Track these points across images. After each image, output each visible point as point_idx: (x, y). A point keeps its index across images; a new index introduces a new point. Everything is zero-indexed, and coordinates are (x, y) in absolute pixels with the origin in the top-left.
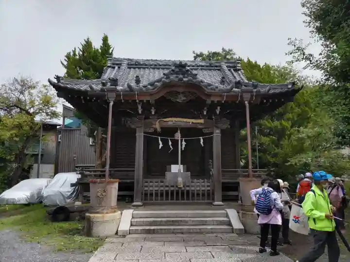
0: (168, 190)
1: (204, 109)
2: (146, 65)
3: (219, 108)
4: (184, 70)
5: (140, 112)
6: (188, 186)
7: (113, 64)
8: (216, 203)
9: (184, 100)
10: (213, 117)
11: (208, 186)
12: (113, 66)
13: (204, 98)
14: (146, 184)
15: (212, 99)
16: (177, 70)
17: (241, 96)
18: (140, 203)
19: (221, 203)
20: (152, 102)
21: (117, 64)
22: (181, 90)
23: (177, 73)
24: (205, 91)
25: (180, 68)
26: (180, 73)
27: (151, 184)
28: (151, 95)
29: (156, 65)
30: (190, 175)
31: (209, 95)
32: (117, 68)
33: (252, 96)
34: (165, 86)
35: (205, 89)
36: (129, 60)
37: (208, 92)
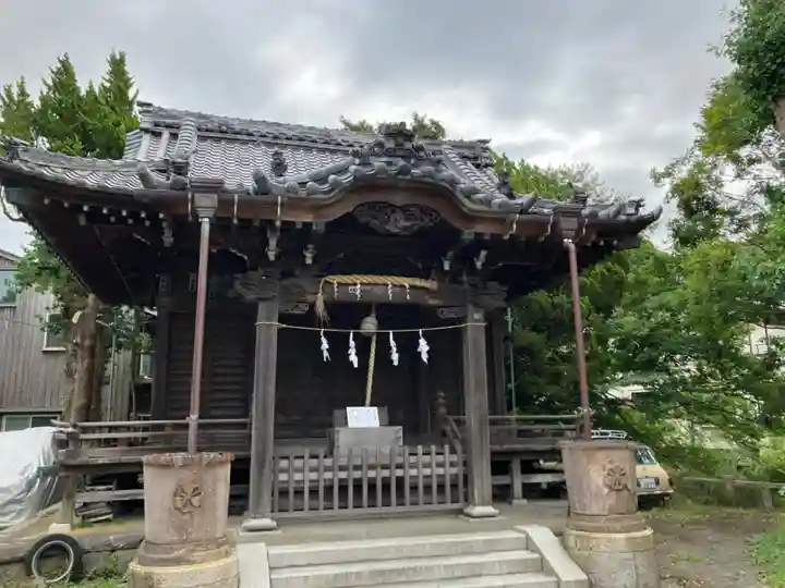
0: (346, 480)
1: (445, 255)
2: (250, 134)
3: (483, 253)
4: (408, 145)
5: (272, 256)
6: (399, 466)
7: (156, 125)
8: (478, 510)
9: (405, 228)
10: (465, 278)
11: (452, 464)
12: (158, 129)
13: (457, 224)
14: (284, 464)
15: (480, 228)
16: (390, 144)
17: (555, 224)
18: (267, 522)
19: (490, 510)
20: (319, 226)
21: (168, 126)
22: (399, 199)
23: (389, 153)
24: (464, 205)
25: (401, 140)
26: (399, 153)
27: (298, 463)
28: (317, 208)
29: (275, 137)
30: (401, 434)
31: (471, 218)
32: (166, 135)
33: (581, 226)
34: (362, 185)
35: (465, 201)
36: (200, 116)
37: (470, 210)
